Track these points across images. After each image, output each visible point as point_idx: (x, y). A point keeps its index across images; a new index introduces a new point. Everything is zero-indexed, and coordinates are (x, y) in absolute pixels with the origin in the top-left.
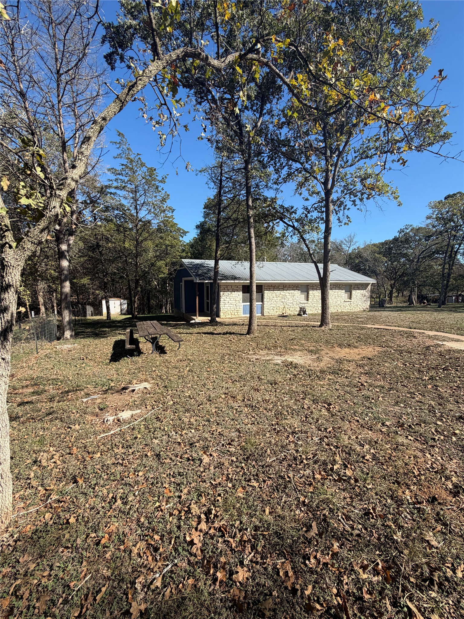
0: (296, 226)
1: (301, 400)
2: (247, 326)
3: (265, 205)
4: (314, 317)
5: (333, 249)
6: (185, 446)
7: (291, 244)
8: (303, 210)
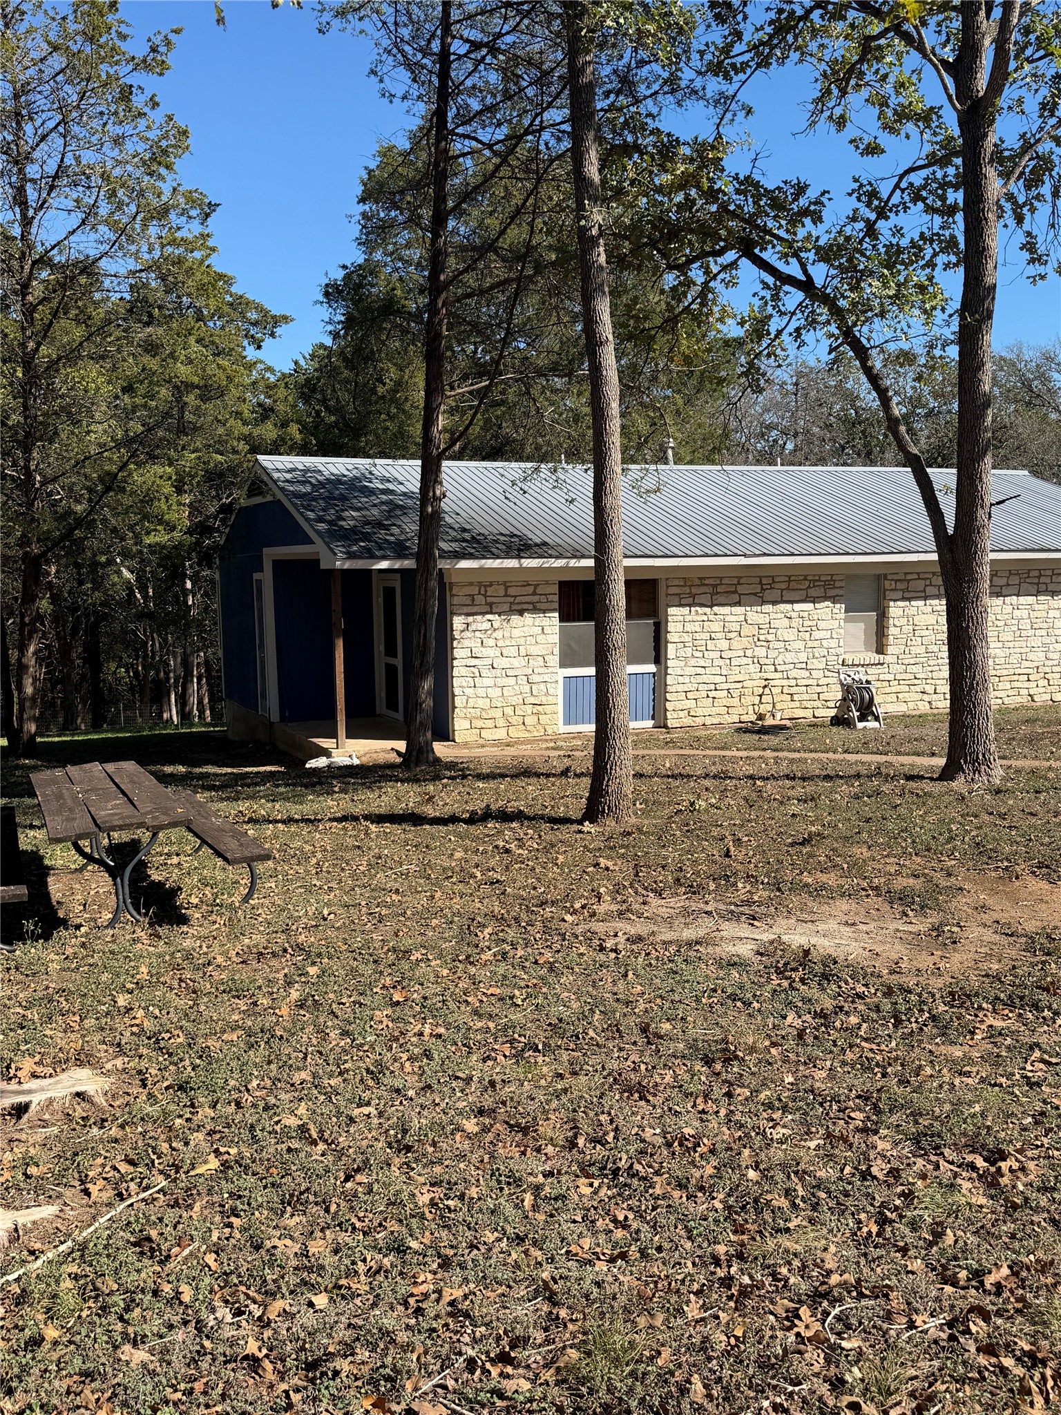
0: (819, 281)
1: (856, 1139)
2: (587, 781)
3: (666, 178)
4: (916, 732)
5: (1008, 396)
6: (282, 1376)
7: (800, 375)
8: (853, 202)
